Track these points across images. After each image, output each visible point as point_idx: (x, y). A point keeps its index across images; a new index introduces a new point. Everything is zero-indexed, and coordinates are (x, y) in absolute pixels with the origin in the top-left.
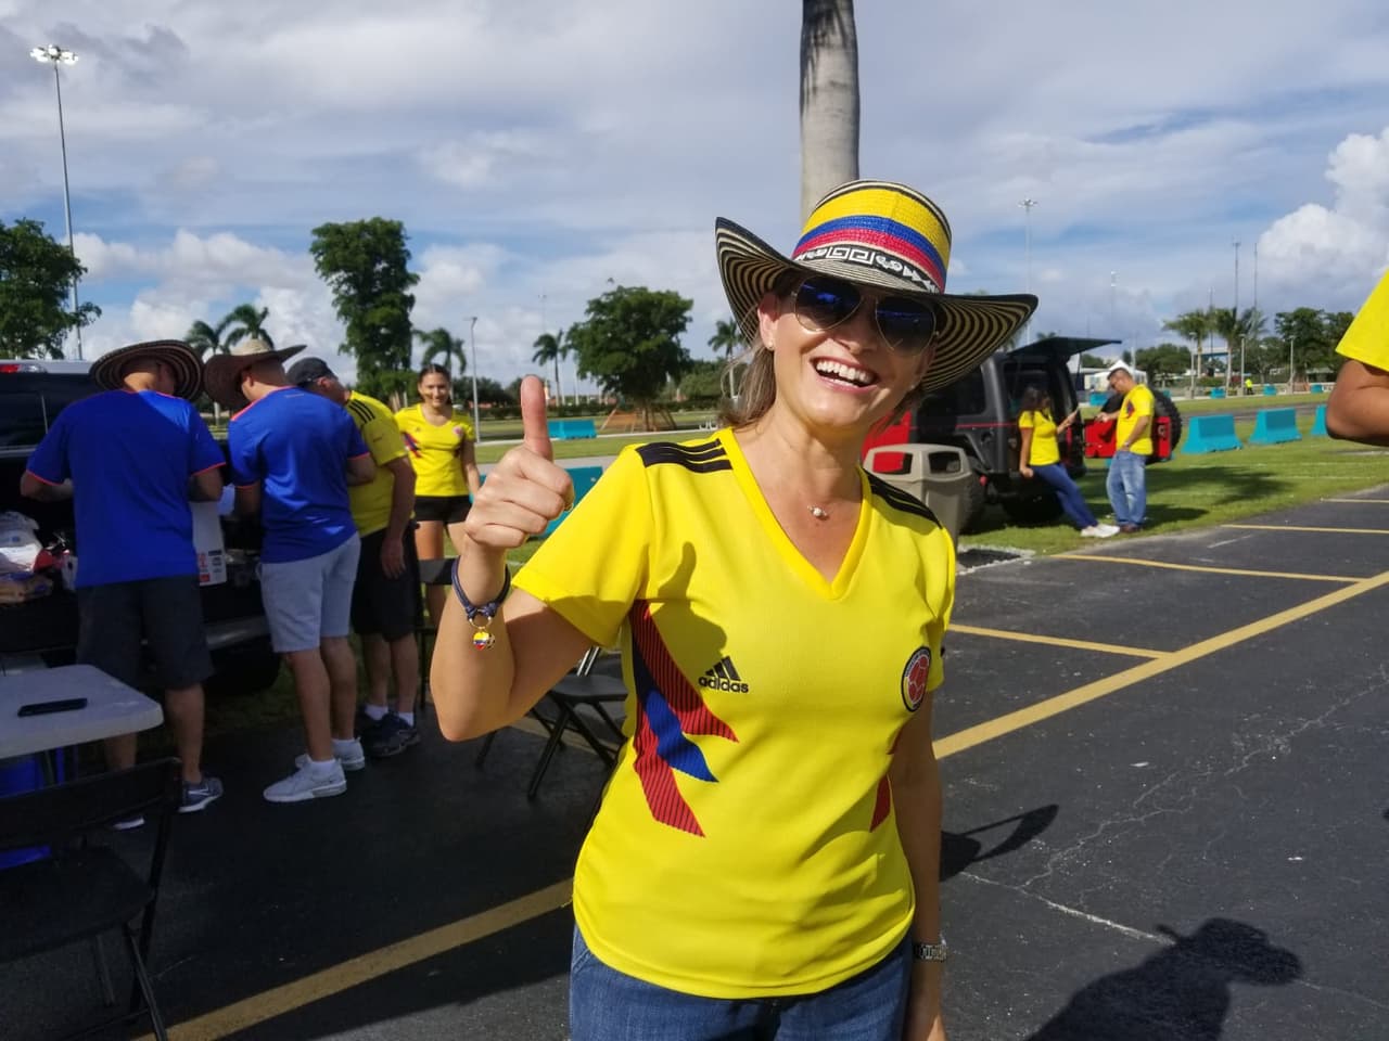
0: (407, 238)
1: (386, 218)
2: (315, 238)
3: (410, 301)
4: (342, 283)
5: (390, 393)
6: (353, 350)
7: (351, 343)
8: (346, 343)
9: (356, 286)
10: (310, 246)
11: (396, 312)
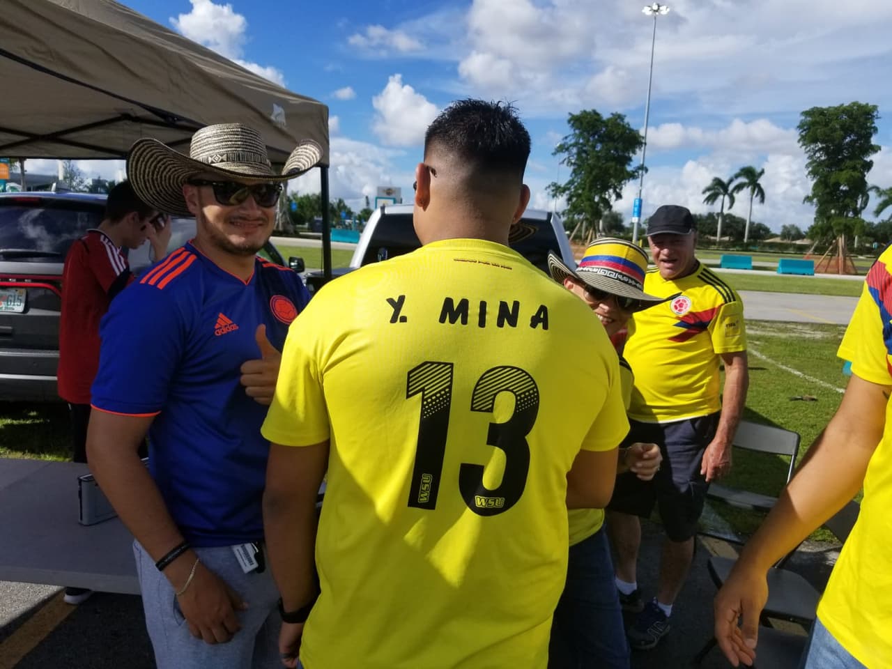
0: (877, 118)
1: (863, 102)
2: (803, 118)
3: (869, 166)
4: (817, 151)
5: (838, 235)
6: (815, 200)
7: (814, 195)
8: (810, 195)
9: (827, 153)
10: (798, 124)
11: (856, 174)
